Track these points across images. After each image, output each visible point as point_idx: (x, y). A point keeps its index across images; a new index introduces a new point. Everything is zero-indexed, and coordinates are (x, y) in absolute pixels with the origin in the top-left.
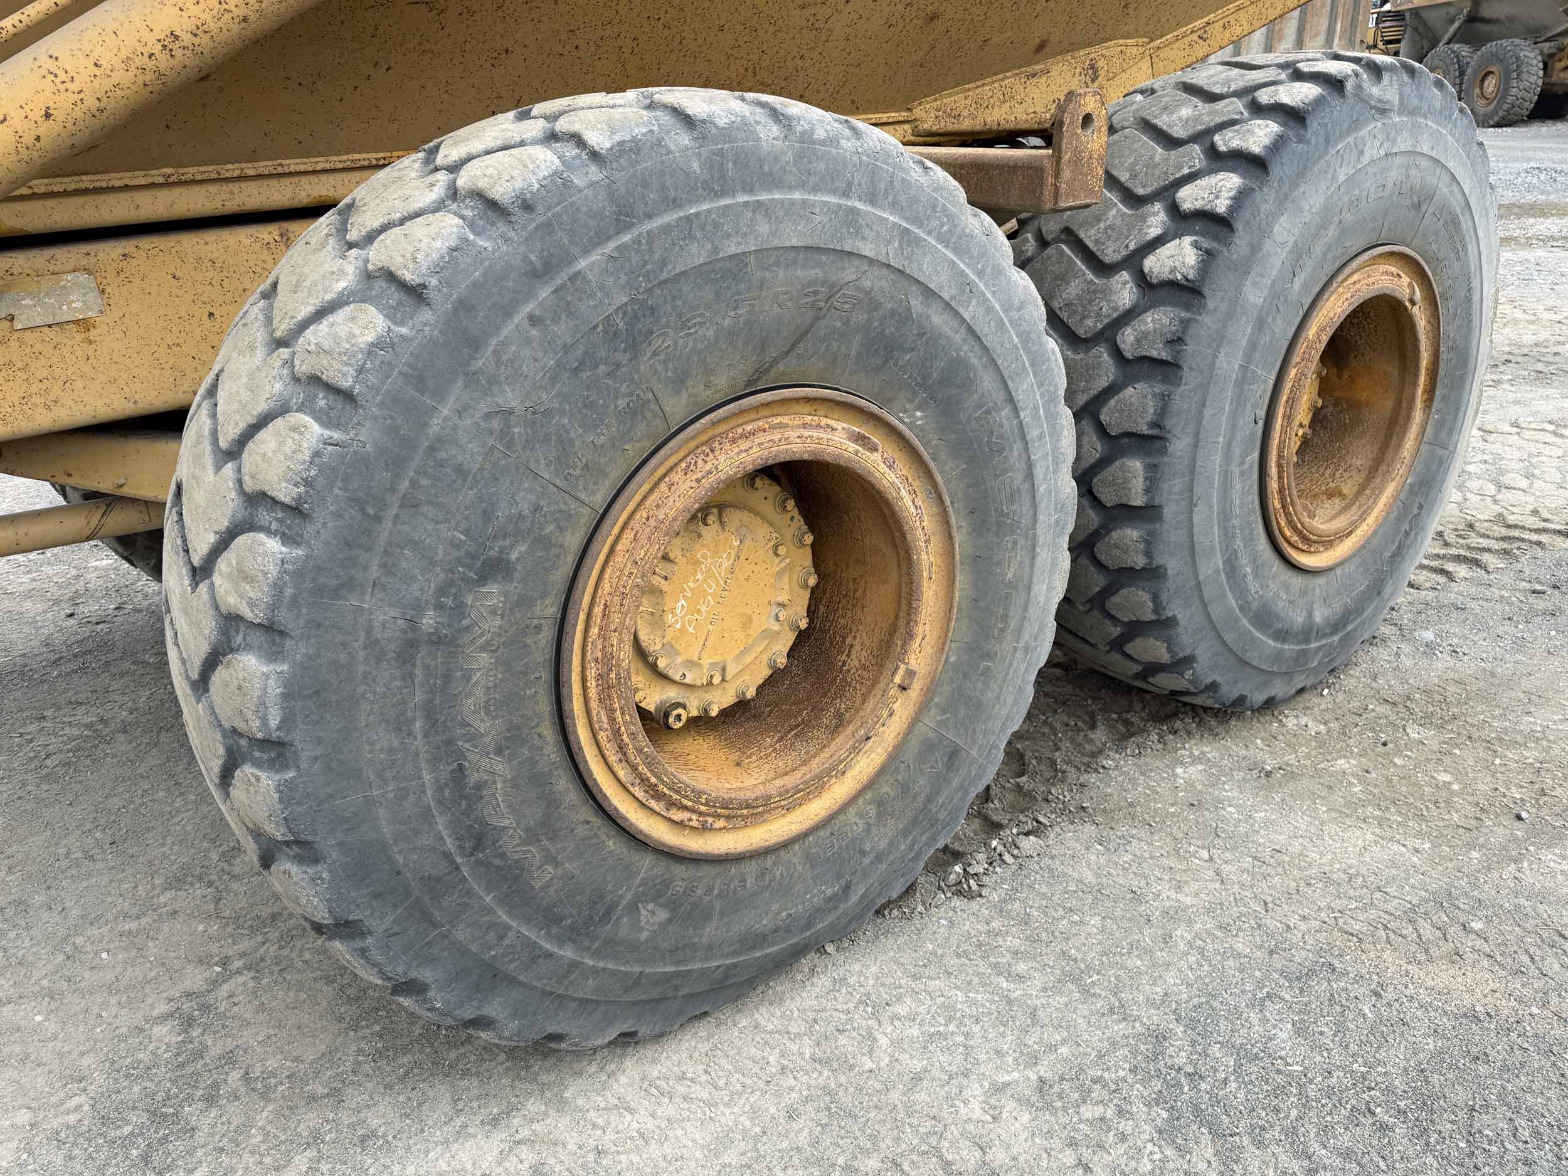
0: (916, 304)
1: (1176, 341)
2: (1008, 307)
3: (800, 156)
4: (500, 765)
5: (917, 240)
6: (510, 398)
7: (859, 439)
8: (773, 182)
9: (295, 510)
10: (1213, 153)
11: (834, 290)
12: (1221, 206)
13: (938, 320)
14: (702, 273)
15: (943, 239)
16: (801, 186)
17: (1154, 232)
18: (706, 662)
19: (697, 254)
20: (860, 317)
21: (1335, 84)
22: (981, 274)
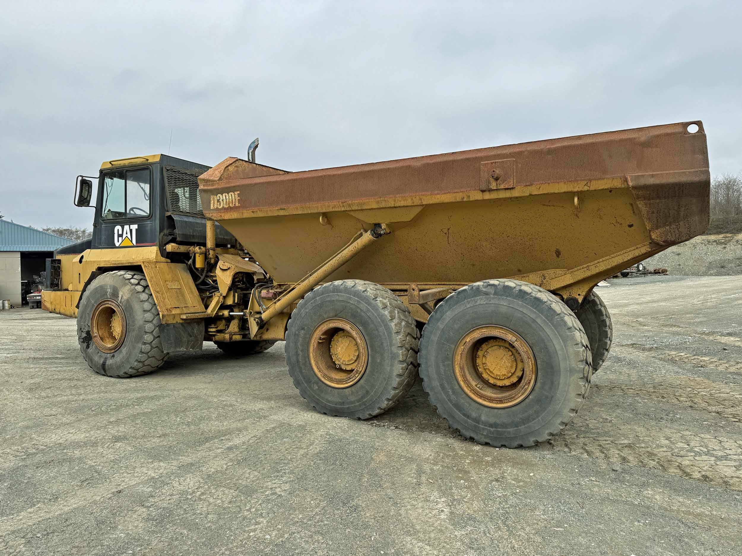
0: (359, 311)
2: (378, 315)
3: (345, 290)
4: (301, 353)
5: (361, 302)
6: (307, 311)
7: (351, 328)
8: (340, 292)
11: (346, 306)
13: (363, 314)
14: (329, 301)
15: (366, 303)
16: (344, 293)
18: (343, 359)
19: (329, 299)
20: (350, 311)
22: (373, 309)
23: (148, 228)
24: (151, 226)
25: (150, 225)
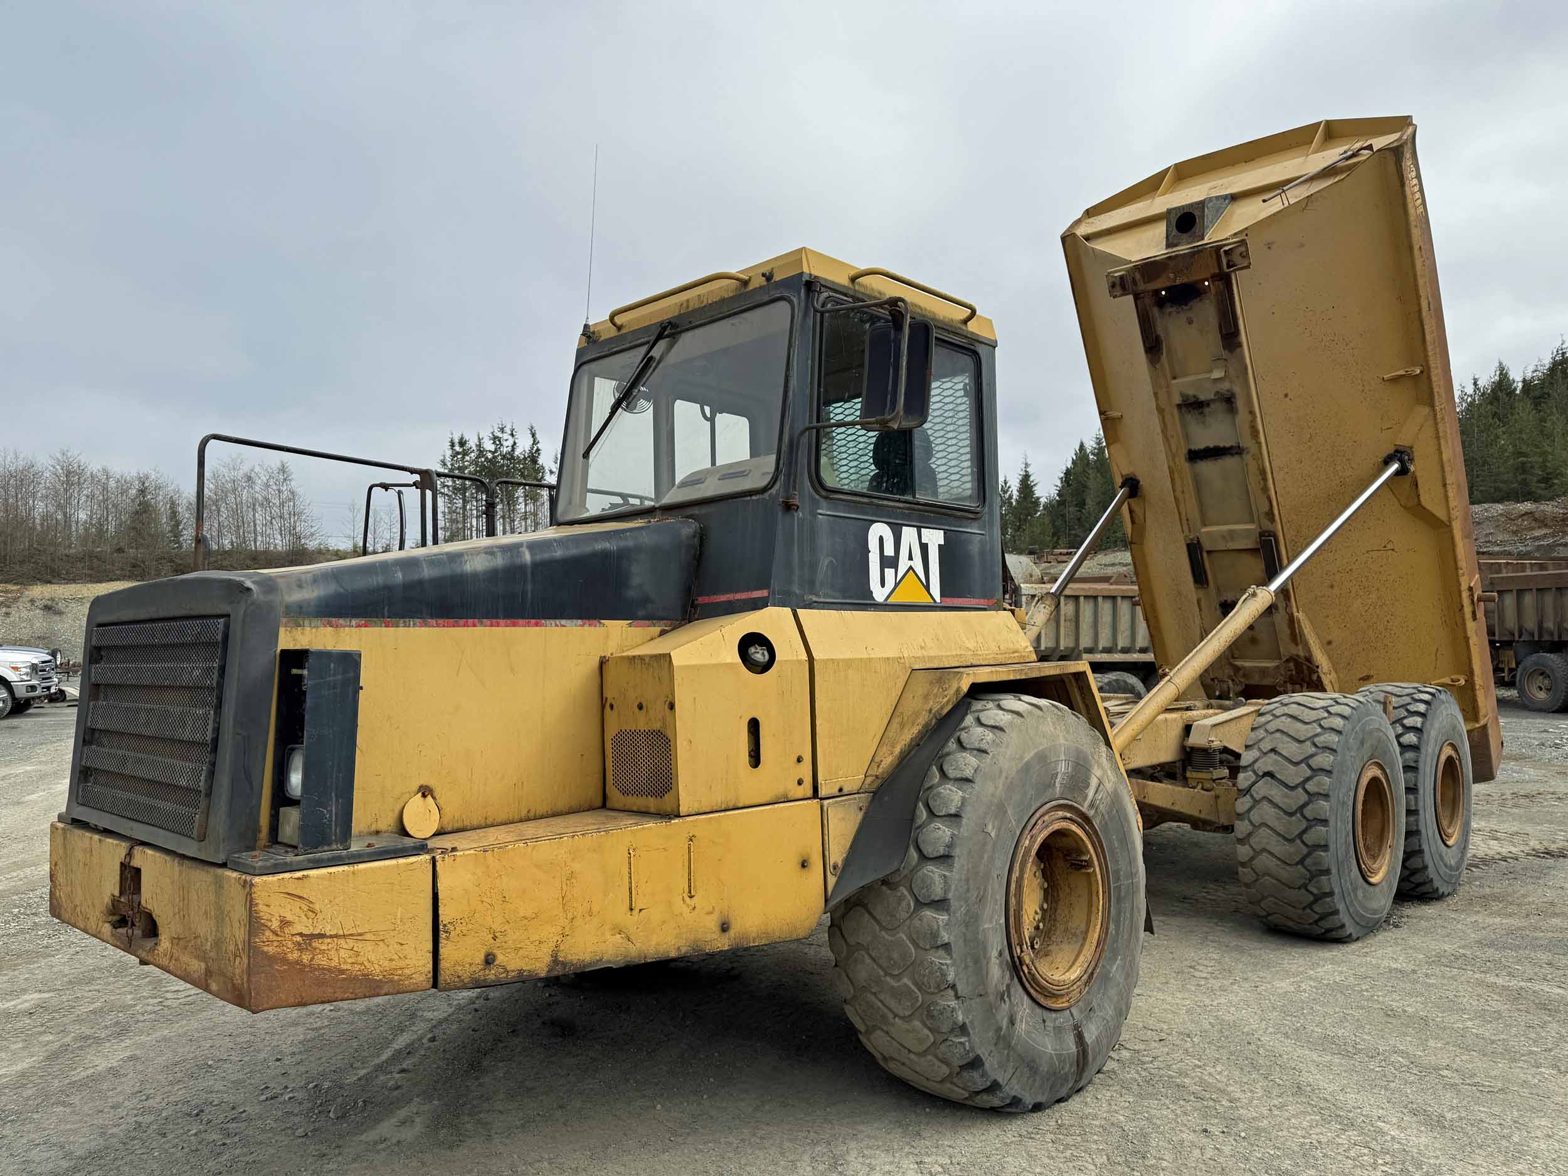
1: (1416, 761)
6: (1352, 753)
7: (1382, 774)
9: (1330, 772)
10: (1407, 710)
11: (1380, 738)
12: (1419, 725)
14: (1369, 732)
17: (1400, 732)
19: (1368, 728)
21: (1433, 695)
23: (974, 548)
24: (981, 541)
25: (978, 538)
